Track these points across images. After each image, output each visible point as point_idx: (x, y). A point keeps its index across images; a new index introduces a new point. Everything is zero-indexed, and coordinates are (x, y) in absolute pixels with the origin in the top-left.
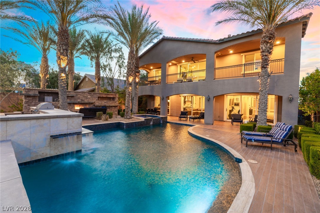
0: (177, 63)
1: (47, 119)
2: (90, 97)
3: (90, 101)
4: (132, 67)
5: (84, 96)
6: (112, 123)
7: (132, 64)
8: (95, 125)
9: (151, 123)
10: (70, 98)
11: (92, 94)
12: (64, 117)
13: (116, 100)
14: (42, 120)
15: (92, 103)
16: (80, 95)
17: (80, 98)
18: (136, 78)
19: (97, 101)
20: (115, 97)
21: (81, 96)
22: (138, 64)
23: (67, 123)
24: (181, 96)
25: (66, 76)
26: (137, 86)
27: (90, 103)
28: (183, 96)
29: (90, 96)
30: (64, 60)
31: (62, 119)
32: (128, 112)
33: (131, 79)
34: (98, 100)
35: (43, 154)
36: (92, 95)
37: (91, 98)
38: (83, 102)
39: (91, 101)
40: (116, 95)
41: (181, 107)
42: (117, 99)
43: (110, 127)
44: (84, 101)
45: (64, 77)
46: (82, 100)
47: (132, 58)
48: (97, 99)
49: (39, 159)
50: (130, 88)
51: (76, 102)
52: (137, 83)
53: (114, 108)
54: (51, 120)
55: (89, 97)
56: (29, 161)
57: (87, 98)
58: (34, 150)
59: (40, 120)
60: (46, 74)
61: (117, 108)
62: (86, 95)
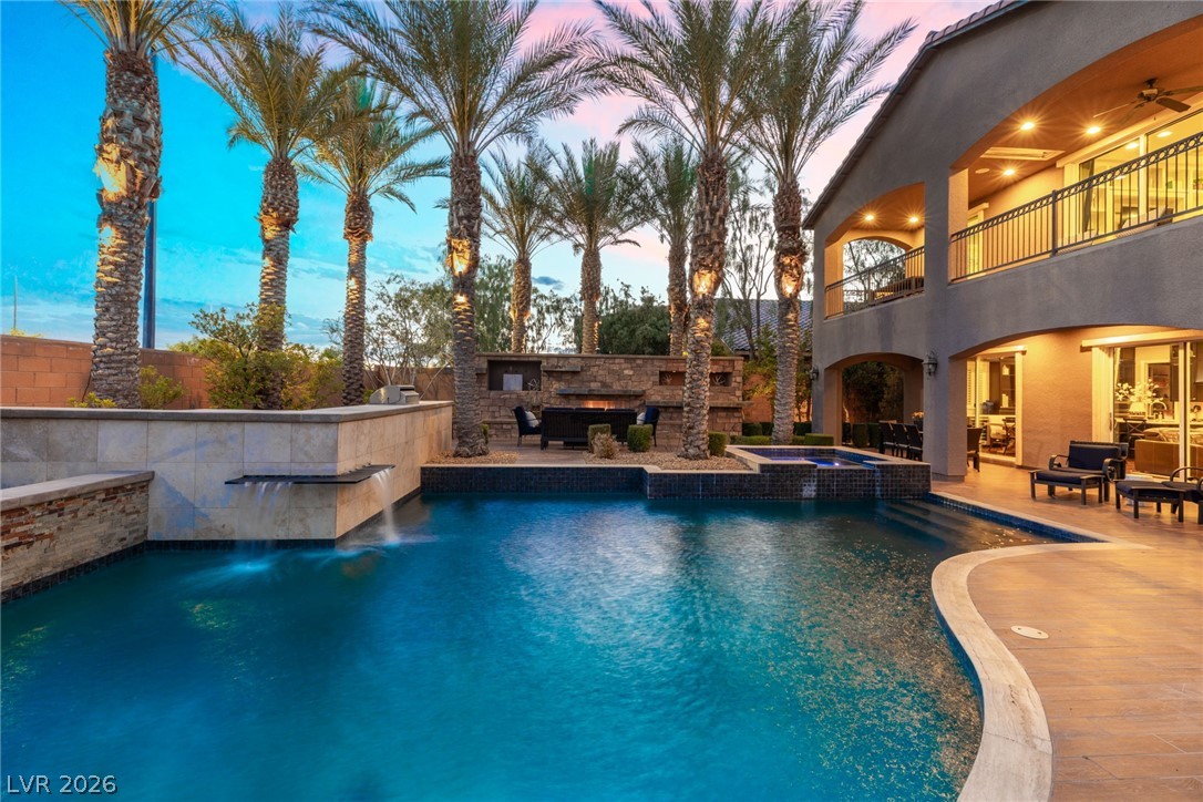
0: (1051, 154)
1: (235, 424)
2: (631, 373)
3: (629, 388)
4: (707, 228)
5: (611, 372)
6: (609, 468)
7: (707, 215)
8: (541, 469)
9: (809, 491)
10: (569, 377)
11: (639, 362)
12: (279, 419)
13: (734, 384)
14: (225, 424)
15: (637, 396)
16: (599, 366)
17: (599, 378)
18: (783, 278)
19: (657, 388)
20: (728, 370)
21: (601, 372)
22: (790, 216)
23: (291, 441)
24: (1089, 349)
25: (469, 302)
26: (786, 314)
27: (630, 396)
28: (1110, 349)
29: (632, 368)
30: (462, 251)
31: (275, 426)
32: (690, 428)
33: (703, 284)
34: (661, 384)
35: (224, 526)
36: (638, 366)
37: (633, 378)
38: (604, 391)
39: (634, 387)
40: (733, 361)
41: (1089, 416)
42: (739, 379)
43: (602, 485)
44: (611, 387)
45: (463, 304)
46: (604, 384)
47: (707, 189)
48: (657, 379)
49: (213, 541)
50: (702, 323)
51: (584, 391)
52: (788, 300)
53: (723, 414)
54: (248, 426)
55: (626, 372)
56: (192, 539)
57: (620, 376)
58: (203, 510)
59: (219, 426)
60: (523, 310)
61: (736, 414)
62: (616, 368)
